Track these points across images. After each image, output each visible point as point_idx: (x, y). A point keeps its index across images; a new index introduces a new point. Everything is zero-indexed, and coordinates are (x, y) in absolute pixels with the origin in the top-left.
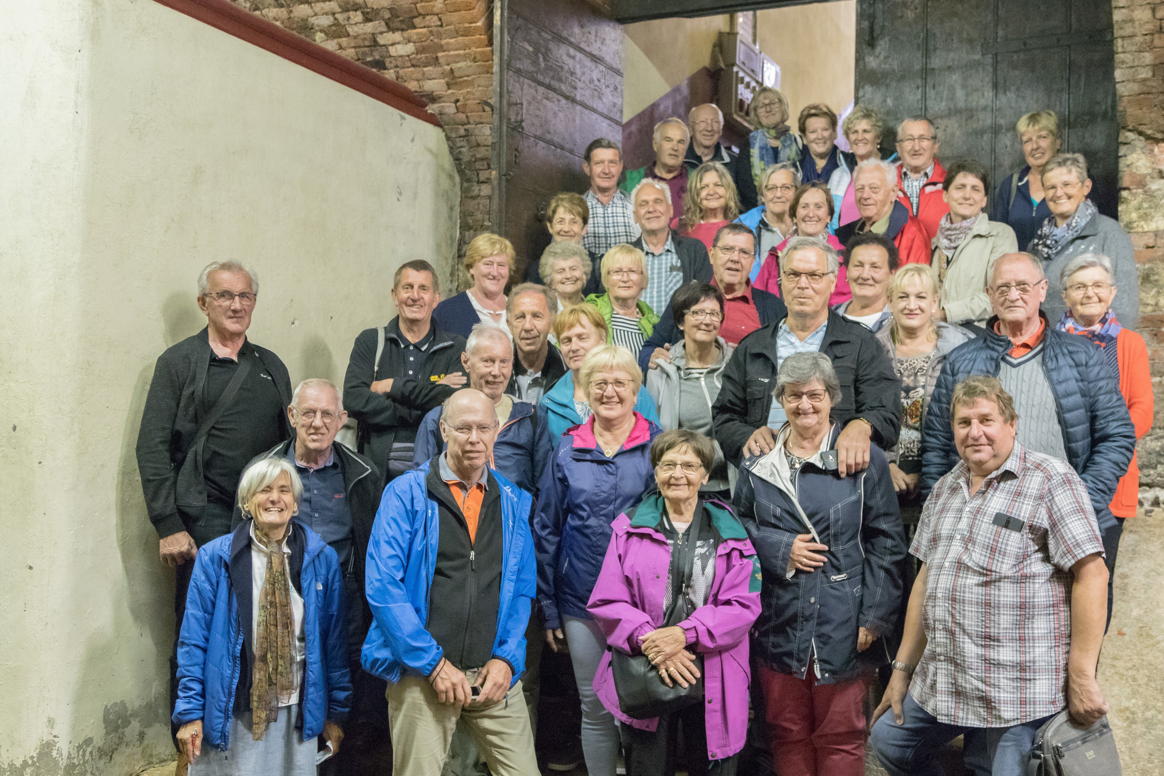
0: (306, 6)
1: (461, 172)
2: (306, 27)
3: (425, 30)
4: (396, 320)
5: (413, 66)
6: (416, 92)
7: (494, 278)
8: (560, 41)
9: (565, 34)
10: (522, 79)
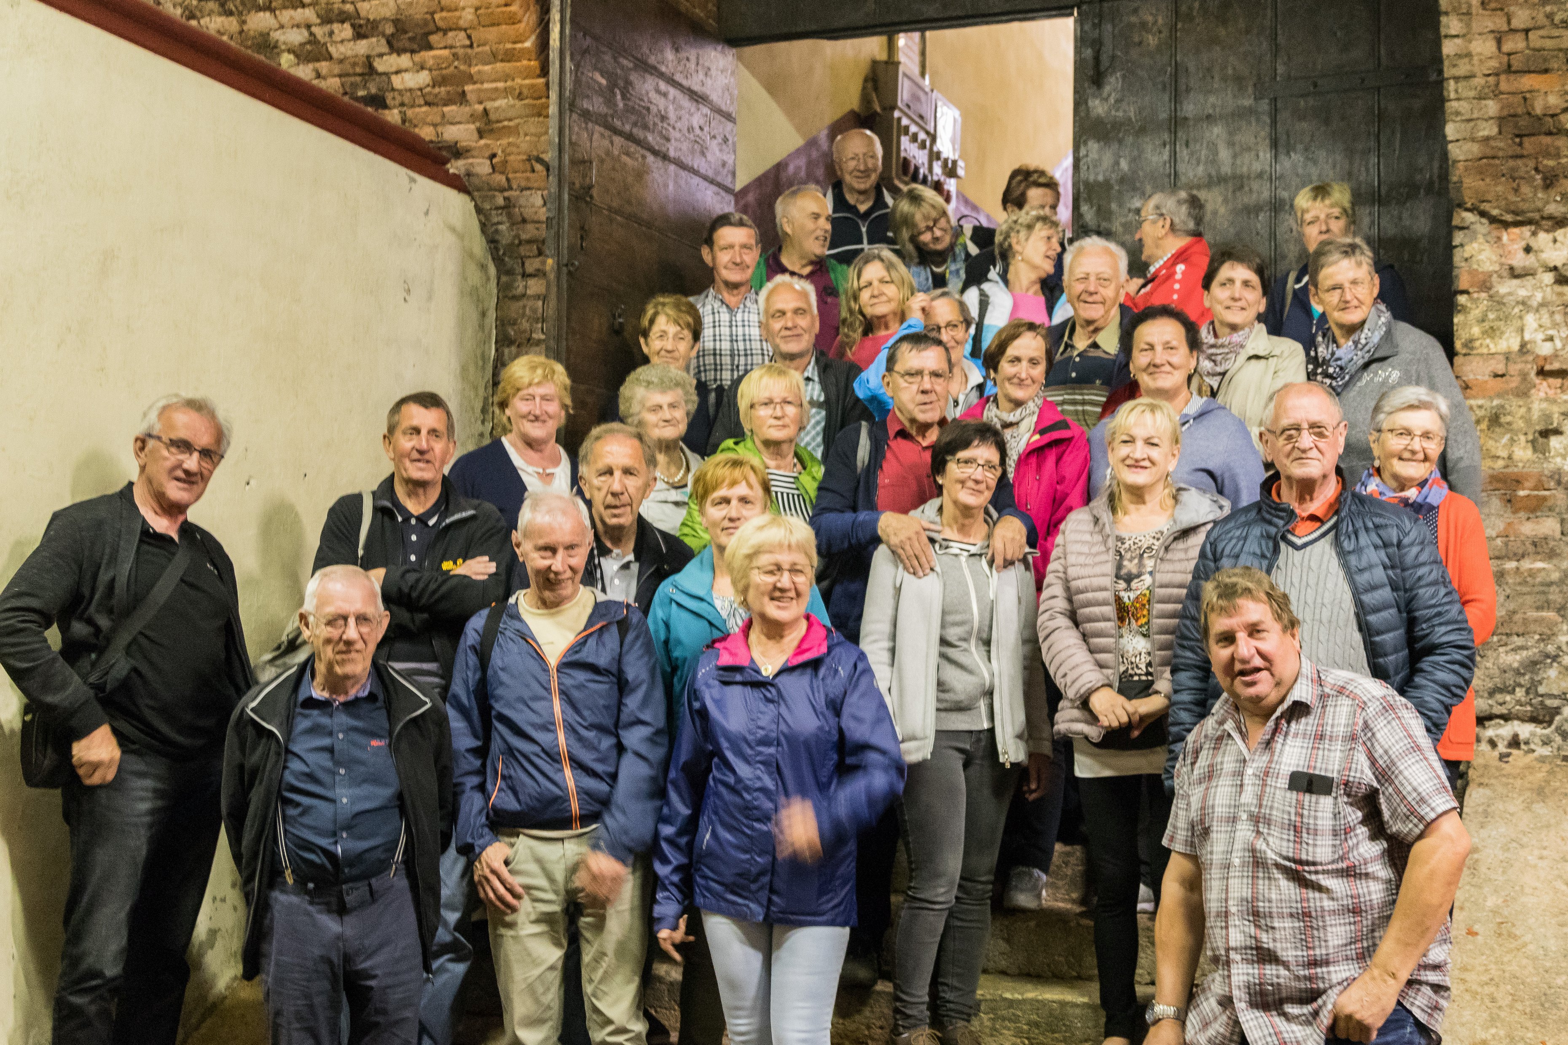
0: (268, 14)
1: (498, 261)
2: (266, 44)
3: (446, 52)
4: (390, 481)
5: (428, 104)
6: (431, 142)
7: (537, 418)
8: (646, 71)
9: (652, 60)
10: (590, 125)
